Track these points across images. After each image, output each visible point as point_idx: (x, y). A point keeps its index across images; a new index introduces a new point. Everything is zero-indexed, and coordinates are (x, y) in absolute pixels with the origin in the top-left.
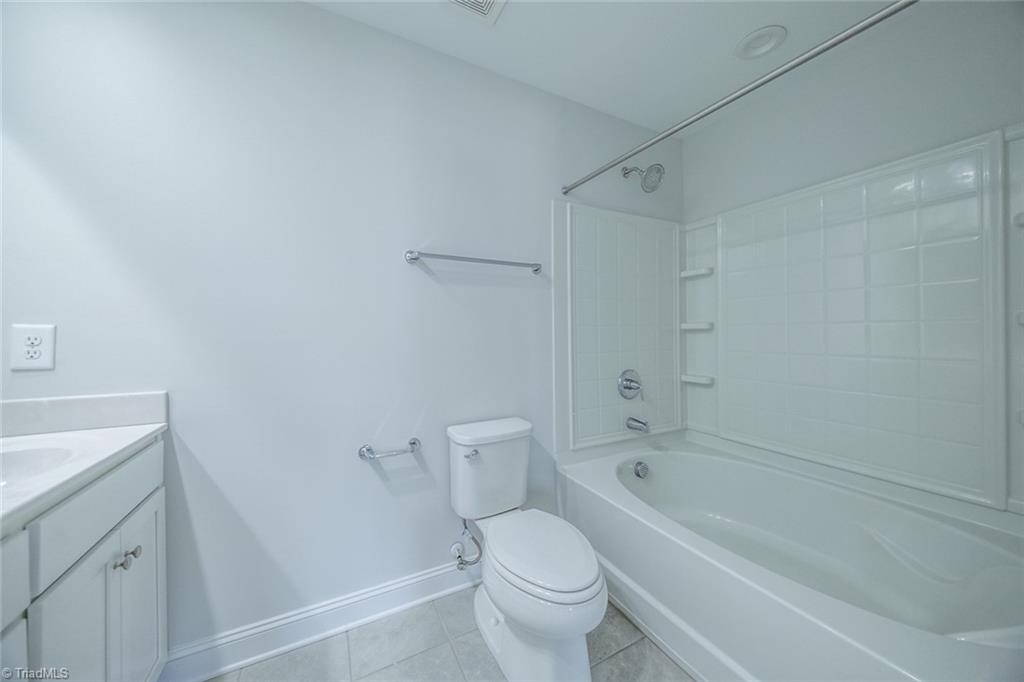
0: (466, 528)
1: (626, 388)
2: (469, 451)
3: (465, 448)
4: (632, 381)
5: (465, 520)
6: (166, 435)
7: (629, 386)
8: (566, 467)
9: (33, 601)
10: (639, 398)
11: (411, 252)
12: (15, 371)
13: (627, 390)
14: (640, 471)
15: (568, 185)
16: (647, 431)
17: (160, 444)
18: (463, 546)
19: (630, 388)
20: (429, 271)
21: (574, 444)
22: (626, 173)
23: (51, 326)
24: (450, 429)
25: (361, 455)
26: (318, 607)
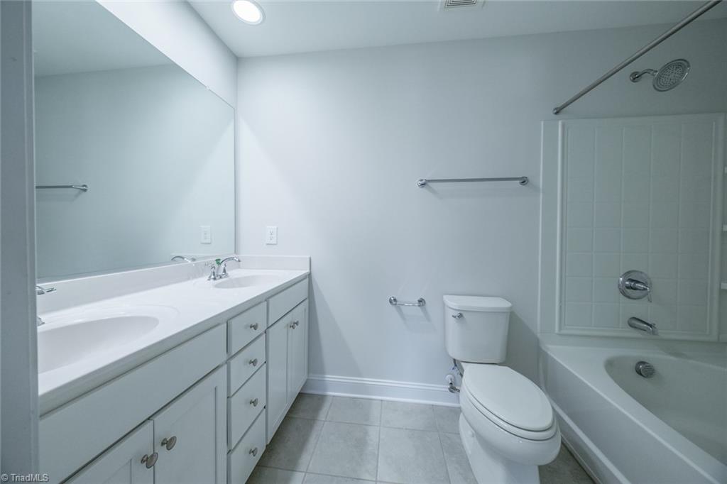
0: (456, 365)
1: (628, 287)
2: (456, 313)
3: (451, 310)
4: (638, 282)
5: (455, 360)
6: (309, 276)
7: (633, 285)
8: (549, 346)
9: (268, 328)
10: (646, 299)
11: (422, 180)
12: (268, 244)
13: (628, 290)
14: (644, 370)
15: (559, 106)
16: (653, 333)
17: (307, 280)
18: (455, 377)
19: (635, 289)
20: (434, 192)
21: (560, 329)
22: (636, 77)
23: (276, 227)
24: (445, 297)
25: (391, 302)
26: (369, 381)
